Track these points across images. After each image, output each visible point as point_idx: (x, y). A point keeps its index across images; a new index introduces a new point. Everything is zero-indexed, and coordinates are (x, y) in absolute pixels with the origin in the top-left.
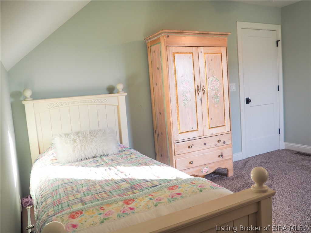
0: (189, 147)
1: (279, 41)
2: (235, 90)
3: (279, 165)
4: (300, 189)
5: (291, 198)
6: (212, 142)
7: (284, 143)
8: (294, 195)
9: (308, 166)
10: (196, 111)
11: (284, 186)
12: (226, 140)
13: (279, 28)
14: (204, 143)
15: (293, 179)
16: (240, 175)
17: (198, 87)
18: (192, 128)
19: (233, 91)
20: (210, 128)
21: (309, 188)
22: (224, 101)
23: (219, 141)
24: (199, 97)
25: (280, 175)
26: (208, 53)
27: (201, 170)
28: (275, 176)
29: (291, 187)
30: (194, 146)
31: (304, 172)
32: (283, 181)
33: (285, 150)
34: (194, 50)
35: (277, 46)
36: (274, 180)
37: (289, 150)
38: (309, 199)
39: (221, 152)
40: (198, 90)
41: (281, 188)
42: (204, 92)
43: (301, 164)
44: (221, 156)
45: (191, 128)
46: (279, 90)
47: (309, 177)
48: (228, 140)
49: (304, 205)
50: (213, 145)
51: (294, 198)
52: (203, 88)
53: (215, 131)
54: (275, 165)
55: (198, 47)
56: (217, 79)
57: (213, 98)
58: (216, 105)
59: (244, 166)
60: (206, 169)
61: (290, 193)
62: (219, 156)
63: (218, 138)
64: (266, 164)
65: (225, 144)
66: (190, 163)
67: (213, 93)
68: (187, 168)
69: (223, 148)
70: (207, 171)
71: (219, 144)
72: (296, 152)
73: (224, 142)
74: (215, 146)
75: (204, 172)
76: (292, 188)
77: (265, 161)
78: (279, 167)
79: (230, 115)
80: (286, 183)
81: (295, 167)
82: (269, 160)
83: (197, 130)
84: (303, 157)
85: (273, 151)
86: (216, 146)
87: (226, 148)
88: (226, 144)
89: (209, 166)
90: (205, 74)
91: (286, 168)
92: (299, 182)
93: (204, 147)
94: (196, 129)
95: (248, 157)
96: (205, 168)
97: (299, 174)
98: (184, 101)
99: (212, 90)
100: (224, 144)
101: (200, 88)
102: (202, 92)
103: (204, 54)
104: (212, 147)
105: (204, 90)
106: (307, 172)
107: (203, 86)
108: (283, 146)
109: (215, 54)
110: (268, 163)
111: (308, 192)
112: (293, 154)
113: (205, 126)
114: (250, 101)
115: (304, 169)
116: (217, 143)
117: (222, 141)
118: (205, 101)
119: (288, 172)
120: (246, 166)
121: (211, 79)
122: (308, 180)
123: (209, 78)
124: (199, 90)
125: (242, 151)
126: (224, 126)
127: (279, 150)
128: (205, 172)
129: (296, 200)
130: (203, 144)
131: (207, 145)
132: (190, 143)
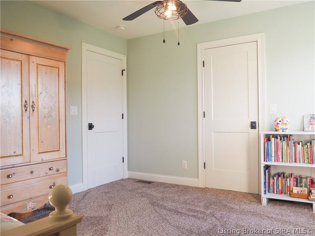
0: (8, 177)
1: (124, 70)
2: (76, 114)
3: (120, 194)
4: (136, 217)
5: (127, 227)
6: (41, 170)
7: (128, 172)
8: (129, 223)
9: (147, 192)
10: (21, 132)
11: (121, 215)
12: (60, 168)
13: (124, 58)
14: (31, 171)
15: (131, 207)
16: (76, 208)
17: (26, 102)
18: (15, 152)
19: (74, 114)
20: (39, 153)
21: (145, 215)
22: (59, 122)
23: (50, 169)
24: (26, 115)
25: (119, 204)
26: (42, 65)
27: (25, 206)
28: (114, 206)
29: (128, 215)
30: (16, 175)
31: (143, 199)
32: (121, 211)
33: (129, 179)
34: (23, 58)
35: (122, 75)
36: (112, 210)
37: (132, 179)
38: (143, 226)
39: (53, 181)
40: (25, 106)
41: (118, 217)
42: (33, 109)
43: (140, 191)
44: (52, 187)
45: (13, 152)
46: (123, 118)
47: (147, 203)
48: (62, 167)
49: (138, 233)
50: (43, 174)
51: (129, 227)
52: (33, 104)
53: (46, 157)
54: (116, 195)
55: (29, 55)
56: (52, 95)
57: (45, 117)
58: (49, 126)
59: (84, 198)
60: (33, 203)
61: (126, 222)
62: (51, 187)
63: (49, 165)
64: (107, 195)
65: (59, 173)
66: (9, 197)
67: (46, 111)
68: (4, 205)
69: (56, 177)
70: (33, 206)
71: (51, 172)
72: (138, 181)
73: (58, 170)
74: (45, 175)
75: (28, 208)
76: (129, 217)
77: (107, 191)
78: (120, 196)
79: (66, 138)
80: (124, 212)
81: (135, 195)
82: (111, 190)
83: (21, 155)
84: (143, 185)
85: (116, 181)
86: (47, 175)
87: (60, 177)
88: (60, 171)
89: (36, 200)
90: (37, 88)
91: (126, 196)
92: (136, 209)
93: (30, 176)
94: (20, 153)
95: (89, 188)
96: (31, 203)
97: (138, 201)
98: (5, 118)
99: (45, 108)
100: (57, 173)
101: (28, 103)
102: (32, 109)
103: (36, 65)
104: (40, 176)
105: (34, 106)
106: (145, 199)
107: (33, 102)
108: (126, 175)
109: (51, 68)
110: (109, 193)
111: (143, 219)
112: (135, 182)
113: (33, 150)
114: (93, 127)
115: (143, 196)
116: (48, 171)
117: (55, 169)
118: (34, 119)
119: (127, 200)
120: (85, 198)
121: (44, 94)
122: (146, 206)
123: (41, 93)
124: (27, 106)
125: (83, 182)
126: (58, 151)
127: (122, 180)
128: (30, 207)
129: (131, 229)
130: (29, 172)
131: (34, 173)
132: (11, 171)
